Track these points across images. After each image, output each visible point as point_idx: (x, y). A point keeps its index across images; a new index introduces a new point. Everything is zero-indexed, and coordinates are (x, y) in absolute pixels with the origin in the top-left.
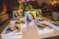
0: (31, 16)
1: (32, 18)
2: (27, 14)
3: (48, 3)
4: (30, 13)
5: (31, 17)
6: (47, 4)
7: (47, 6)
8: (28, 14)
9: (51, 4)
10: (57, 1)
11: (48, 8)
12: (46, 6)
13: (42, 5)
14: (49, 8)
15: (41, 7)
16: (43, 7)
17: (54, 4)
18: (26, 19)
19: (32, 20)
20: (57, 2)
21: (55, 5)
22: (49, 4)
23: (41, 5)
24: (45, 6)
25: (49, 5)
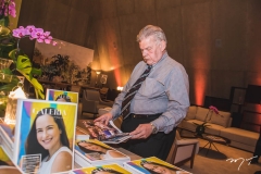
0: (49, 128)
1: (57, 138)
2: (34, 112)
3: (77, 63)
4: (51, 111)
5: (51, 132)
6: (73, 67)
7: (75, 73)
8: (40, 114)
9: (90, 69)
10: (111, 64)
11: (76, 82)
12: (71, 72)
13: (54, 64)
14: (80, 84)
15: (47, 74)
16: (58, 74)
17: (102, 72)
18: (25, 140)
19: (53, 147)
20: (112, 68)
21: (105, 77)
22: (83, 66)
23: (49, 63)
24: (65, 71)
25: (84, 72)
